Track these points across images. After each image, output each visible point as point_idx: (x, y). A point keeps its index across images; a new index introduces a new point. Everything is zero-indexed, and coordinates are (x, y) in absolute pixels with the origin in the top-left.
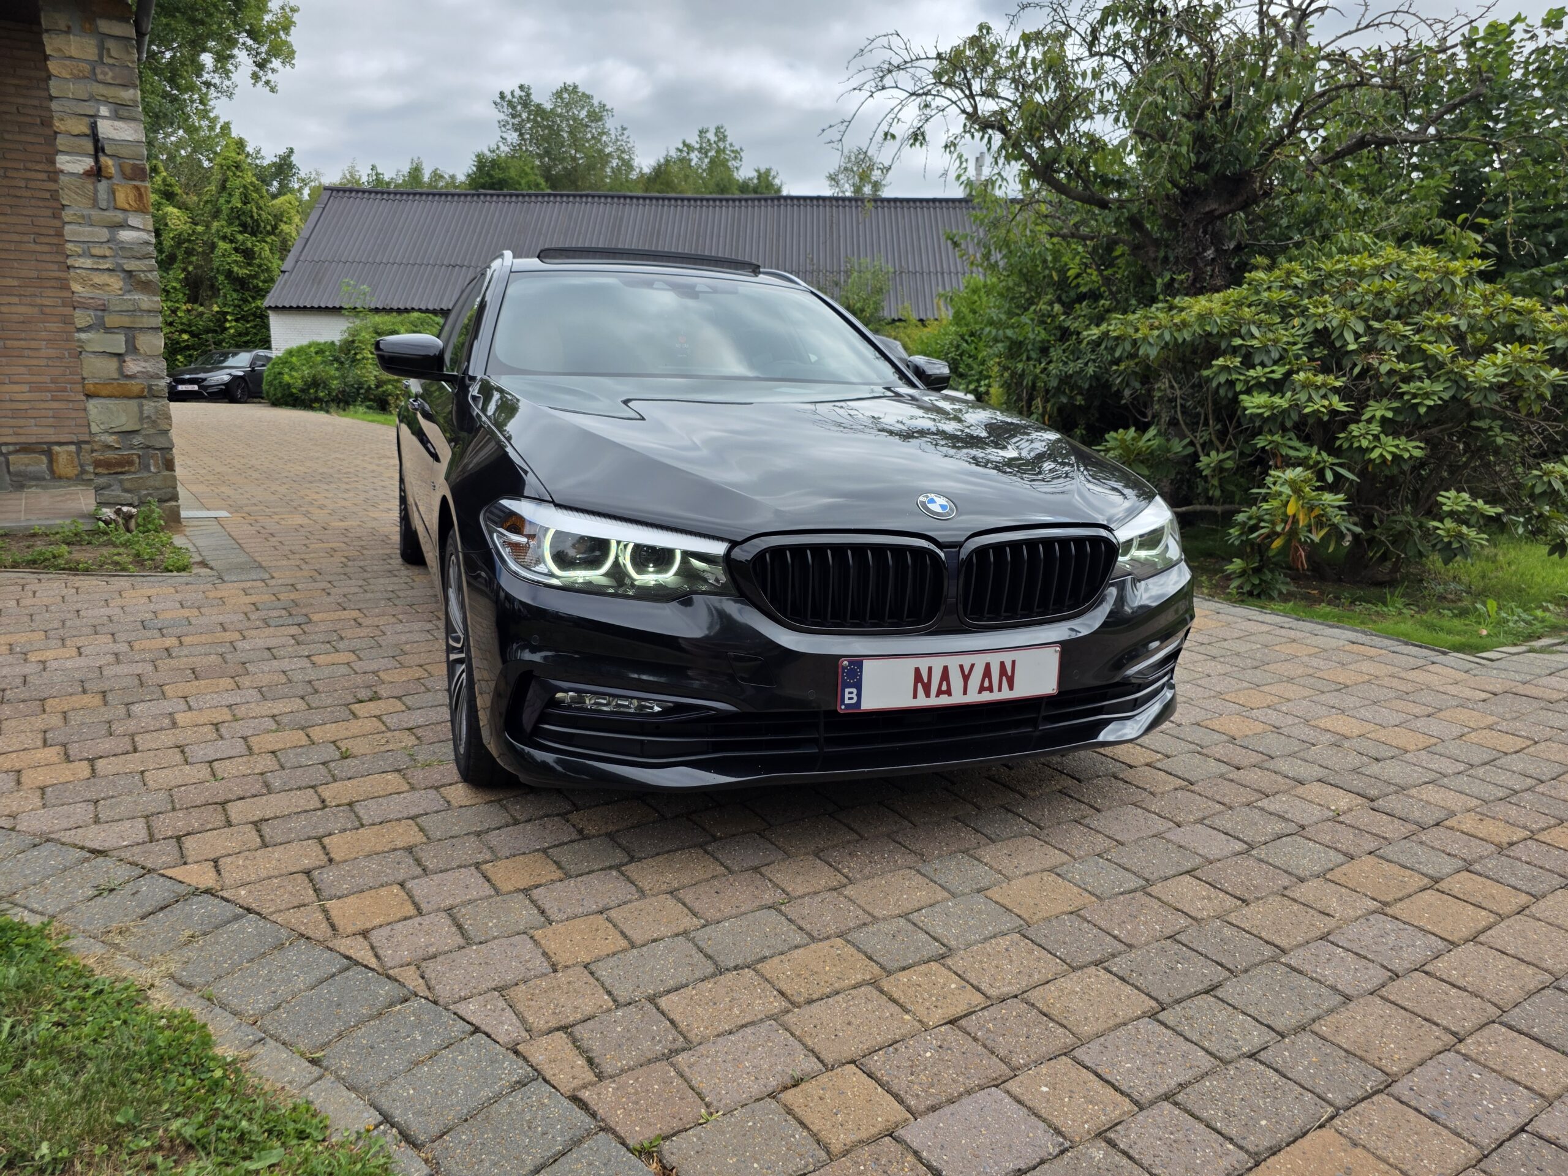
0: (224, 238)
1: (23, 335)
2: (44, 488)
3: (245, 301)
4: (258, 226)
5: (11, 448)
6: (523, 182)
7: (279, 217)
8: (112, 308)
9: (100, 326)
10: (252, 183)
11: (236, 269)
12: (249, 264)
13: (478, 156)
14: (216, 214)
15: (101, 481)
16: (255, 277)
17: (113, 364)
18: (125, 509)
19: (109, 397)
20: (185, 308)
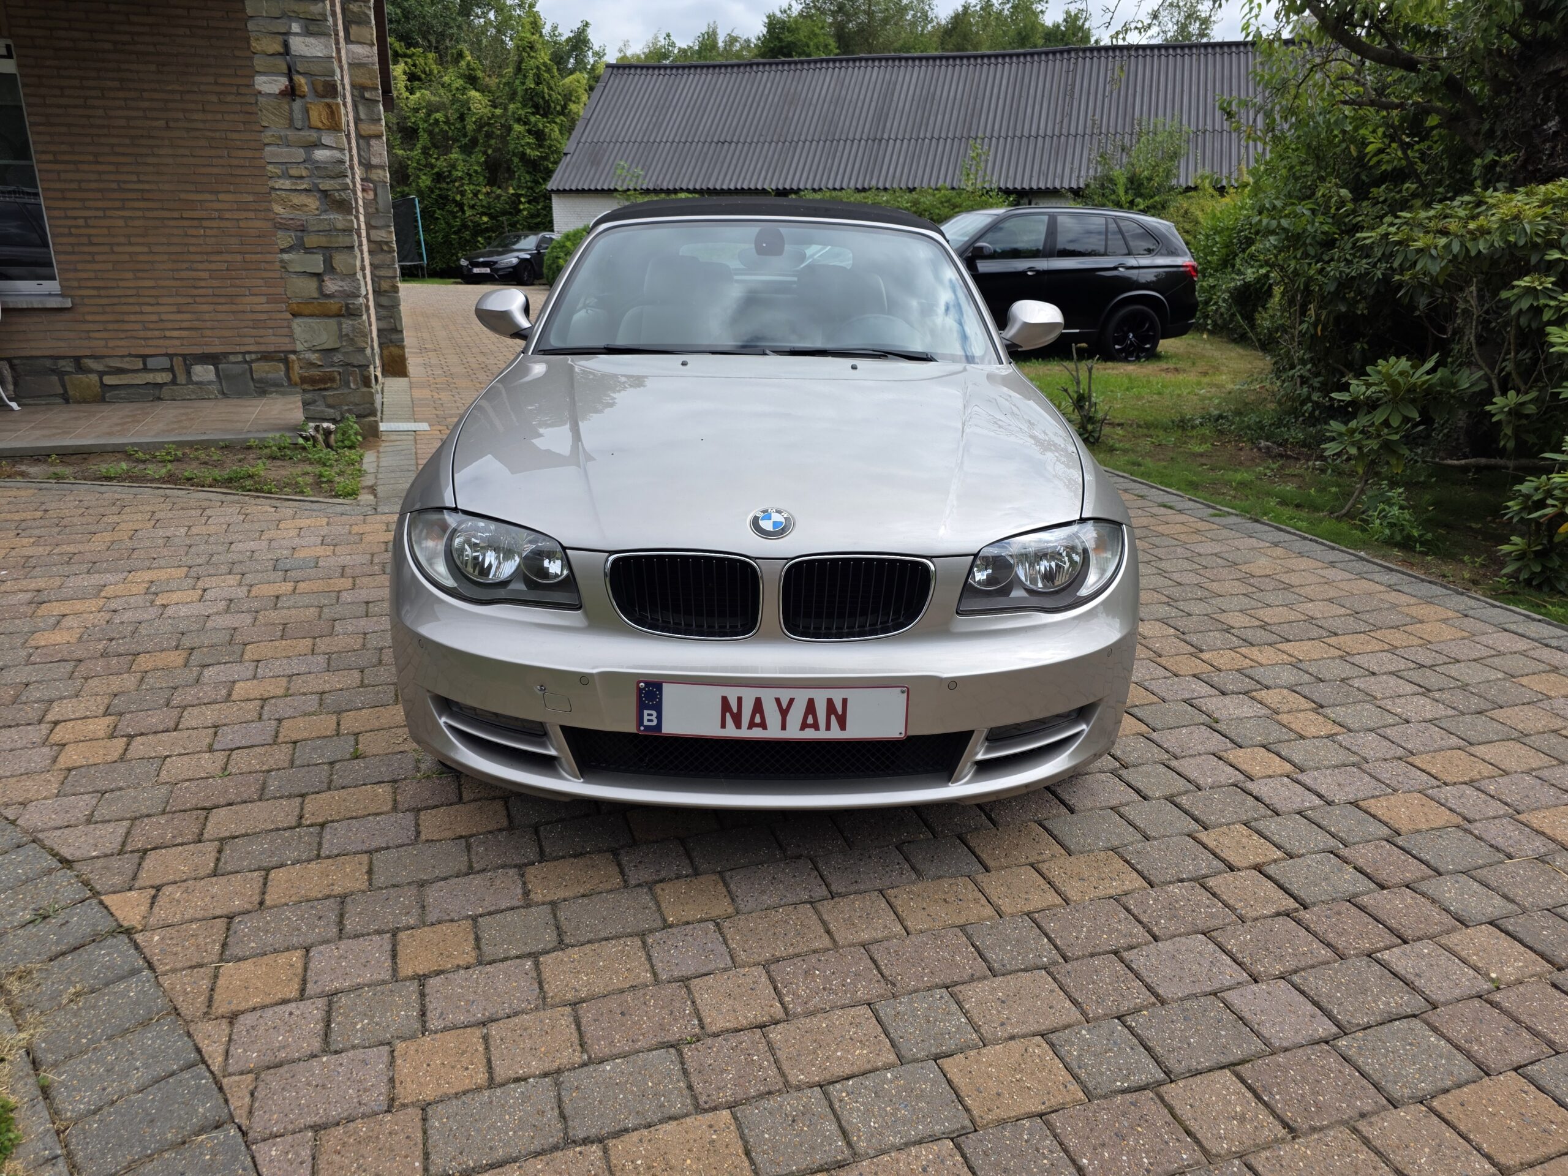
0: (519, 120)
1: (259, 249)
2: (284, 394)
3: (537, 183)
4: (549, 106)
5: (254, 356)
6: (812, 44)
7: (569, 97)
8: (311, 229)
9: (300, 246)
10: (545, 64)
11: (528, 151)
12: (541, 146)
13: (769, 17)
14: (512, 97)
15: (308, 396)
16: (545, 158)
17: (313, 284)
18: (325, 425)
19: (311, 316)
20: (484, 190)
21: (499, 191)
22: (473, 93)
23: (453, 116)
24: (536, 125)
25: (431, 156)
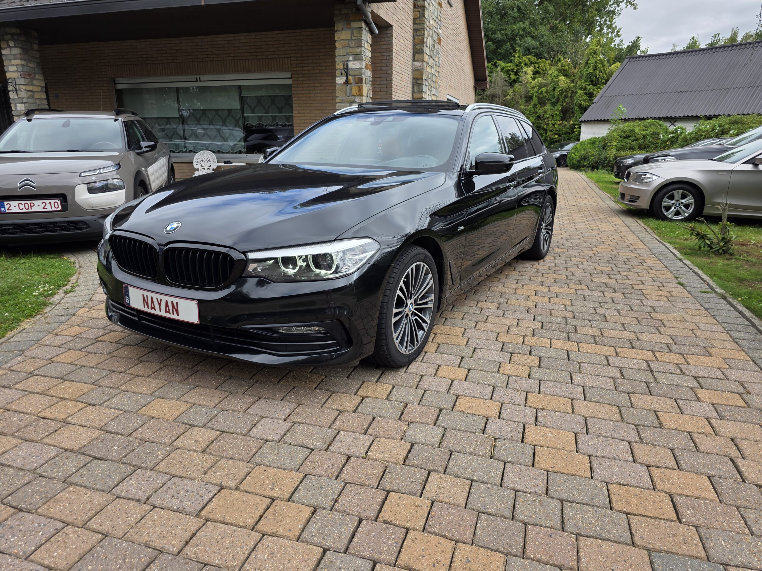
10: (600, 60)
20: (559, 123)
21: (566, 123)
22: (562, 78)
23: (550, 88)
24: (589, 90)
25: (537, 108)
